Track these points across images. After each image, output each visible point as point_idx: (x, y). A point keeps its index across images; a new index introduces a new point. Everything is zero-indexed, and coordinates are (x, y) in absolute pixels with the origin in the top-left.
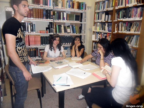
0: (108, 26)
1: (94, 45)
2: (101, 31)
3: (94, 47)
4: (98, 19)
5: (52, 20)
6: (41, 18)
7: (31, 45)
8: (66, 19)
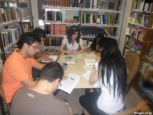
0: (145, 19)
1: (127, 40)
2: (137, 24)
3: (127, 42)
4: (136, 8)
5: (79, 8)
6: (67, 6)
7: (56, 35)
8: (96, 7)
